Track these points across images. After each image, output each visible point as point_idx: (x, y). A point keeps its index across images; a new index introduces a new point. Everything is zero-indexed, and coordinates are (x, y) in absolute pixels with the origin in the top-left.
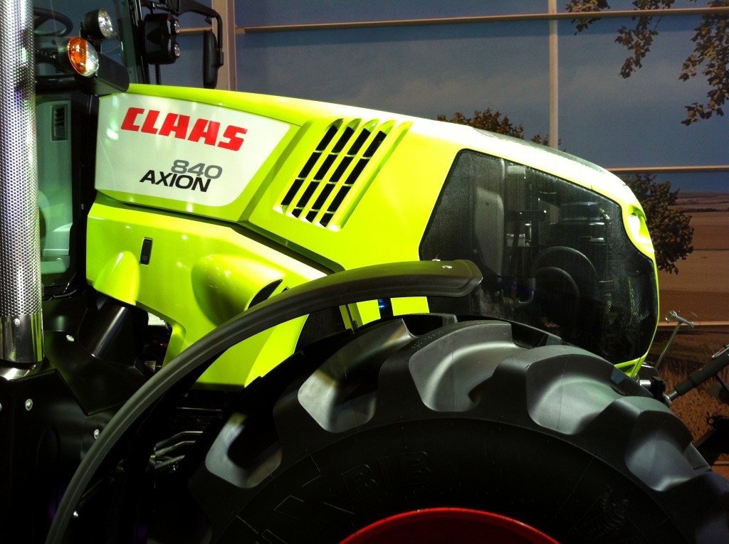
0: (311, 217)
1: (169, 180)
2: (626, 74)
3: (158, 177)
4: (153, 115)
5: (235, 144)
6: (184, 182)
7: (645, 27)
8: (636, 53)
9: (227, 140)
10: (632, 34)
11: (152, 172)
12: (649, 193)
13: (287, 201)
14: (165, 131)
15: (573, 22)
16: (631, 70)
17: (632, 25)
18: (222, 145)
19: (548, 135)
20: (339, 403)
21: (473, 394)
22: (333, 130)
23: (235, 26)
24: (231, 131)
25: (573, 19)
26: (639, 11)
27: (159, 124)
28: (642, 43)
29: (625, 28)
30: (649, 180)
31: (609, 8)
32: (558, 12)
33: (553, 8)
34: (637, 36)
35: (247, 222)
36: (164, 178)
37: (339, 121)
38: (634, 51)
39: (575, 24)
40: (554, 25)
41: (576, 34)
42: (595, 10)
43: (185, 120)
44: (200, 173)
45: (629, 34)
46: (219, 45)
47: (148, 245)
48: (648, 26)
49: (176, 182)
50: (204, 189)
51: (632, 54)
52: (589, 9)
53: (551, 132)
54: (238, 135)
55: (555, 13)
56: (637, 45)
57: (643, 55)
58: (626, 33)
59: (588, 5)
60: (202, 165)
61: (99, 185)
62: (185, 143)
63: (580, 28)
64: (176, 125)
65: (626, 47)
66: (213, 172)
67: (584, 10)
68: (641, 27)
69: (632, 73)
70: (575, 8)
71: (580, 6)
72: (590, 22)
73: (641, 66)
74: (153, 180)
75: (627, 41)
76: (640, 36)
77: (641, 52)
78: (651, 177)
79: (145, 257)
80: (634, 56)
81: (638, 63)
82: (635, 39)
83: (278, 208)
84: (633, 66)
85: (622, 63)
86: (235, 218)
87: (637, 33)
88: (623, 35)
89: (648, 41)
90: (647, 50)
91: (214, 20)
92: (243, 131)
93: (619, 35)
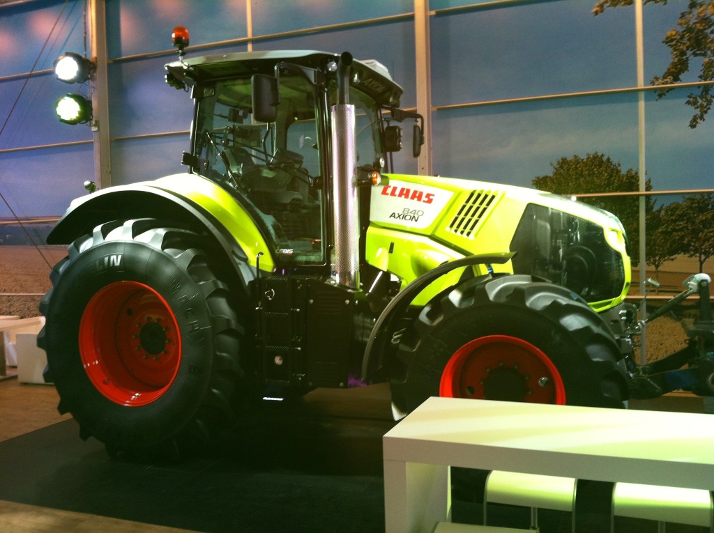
0: (462, 232)
1: (401, 217)
2: (693, 126)
3: (397, 216)
4: (395, 189)
5: (430, 201)
6: (408, 218)
7: (707, 93)
8: (700, 111)
9: (427, 199)
10: (698, 98)
11: (394, 213)
12: (710, 207)
13: (452, 226)
14: (400, 195)
15: (655, 92)
16: (697, 123)
17: (698, 92)
18: (424, 201)
19: (638, 169)
20: (462, 300)
21: (507, 297)
22: (472, 195)
23: (431, 106)
24: (428, 195)
25: (655, 90)
26: (703, 82)
27: (397, 192)
28: (705, 104)
29: (693, 94)
30: (710, 198)
31: (681, 81)
32: (645, 86)
33: (641, 84)
34: (702, 99)
35: (434, 235)
36: (399, 216)
37: (475, 191)
38: (699, 110)
39: (657, 93)
40: (642, 95)
41: (657, 100)
42: (671, 83)
43: (408, 191)
44: (414, 214)
45: (695, 98)
46: (422, 132)
47: (392, 245)
48: (710, 92)
49: (404, 217)
50: (416, 221)
51: (698, 112)
52: (667, 83)
53: (640, 167)
54: (431, 197)
55: (643, 87)
56: (702, 106)
57: (706, 112)
58: (694, 98)
59: (666, 80)
60: (415, 211)
61: (372, 219)
62: (409, 200)
63: (660, 96)
64: (405, 193)
65: (693, 107)
66: (420, 213)
67: (663, 84)
68: (704, 93)
69: (697, 125)
70: (656, 83)
71: (660, 81)
72: (668, 91)
73: (704, 120)
74: (394, 217)
75: (694, 103)
76: (704, 99)
77: (704, 110)
78: (712, 196)
79: (391, 250)
80: (699, 113)
81: (702, 118)
82: (700, 101)
83: (448, 229)
84: (699, 120)
85: (691, 118)
86: (429, 234)
87: (702, 97)
88: (691, 99)
89: (709, 102)
90: (709, 108)
91: (419, 120)
92: (433, 195)
93: (688, 99)
